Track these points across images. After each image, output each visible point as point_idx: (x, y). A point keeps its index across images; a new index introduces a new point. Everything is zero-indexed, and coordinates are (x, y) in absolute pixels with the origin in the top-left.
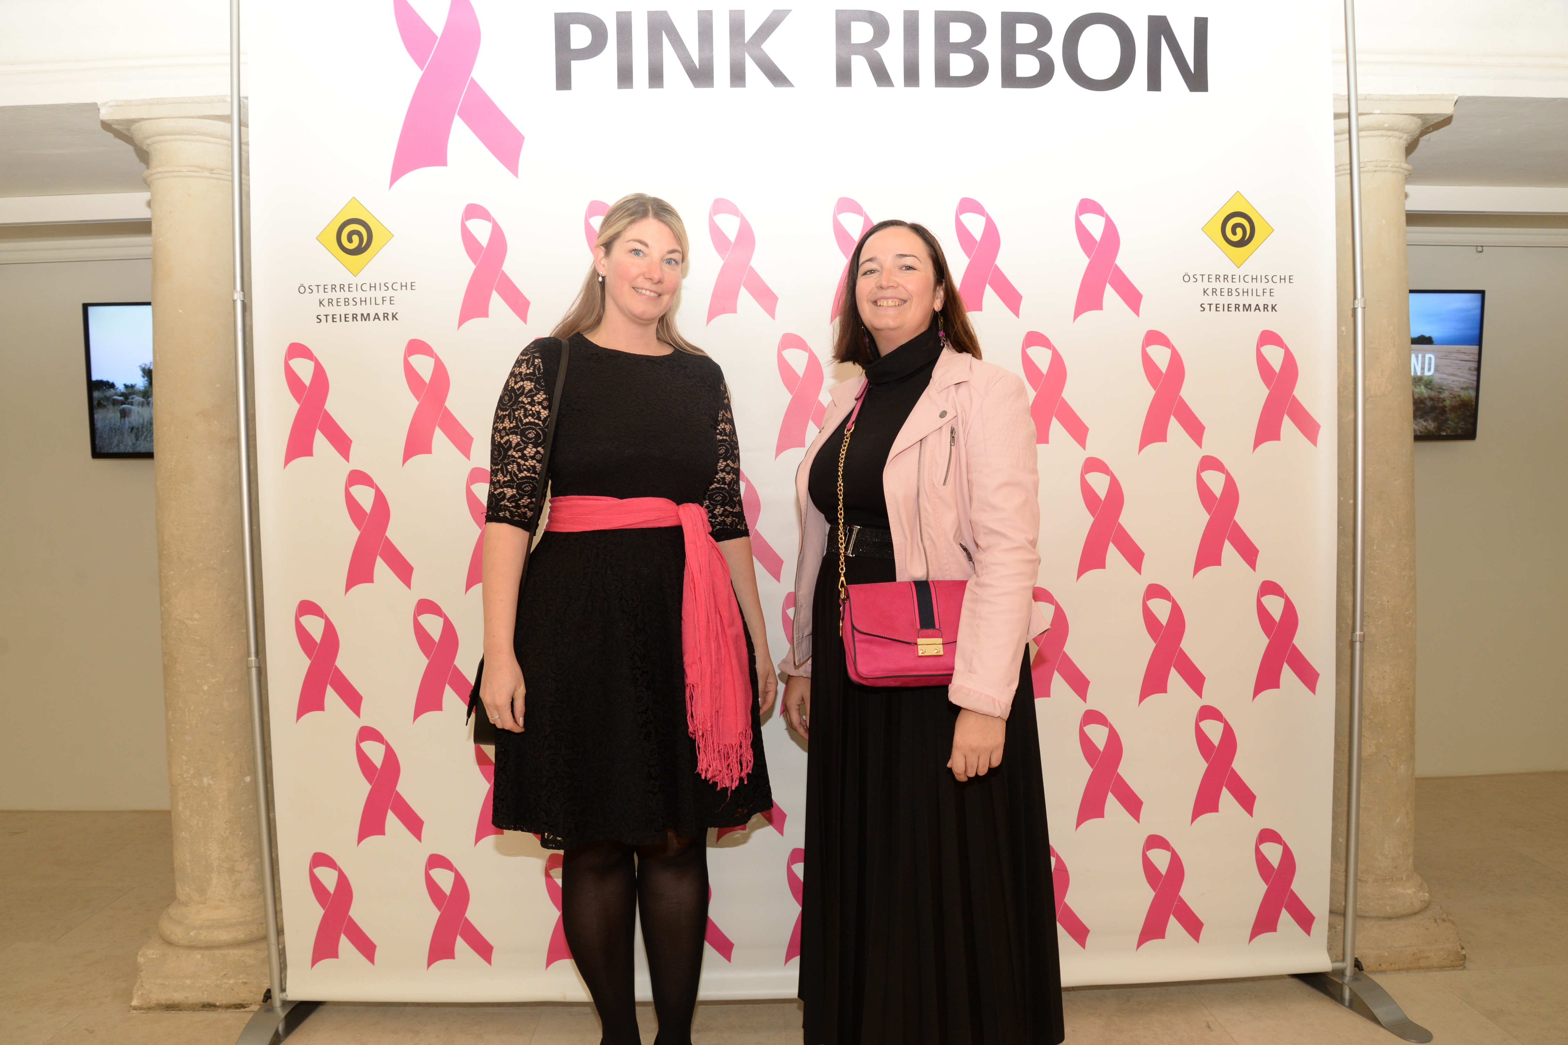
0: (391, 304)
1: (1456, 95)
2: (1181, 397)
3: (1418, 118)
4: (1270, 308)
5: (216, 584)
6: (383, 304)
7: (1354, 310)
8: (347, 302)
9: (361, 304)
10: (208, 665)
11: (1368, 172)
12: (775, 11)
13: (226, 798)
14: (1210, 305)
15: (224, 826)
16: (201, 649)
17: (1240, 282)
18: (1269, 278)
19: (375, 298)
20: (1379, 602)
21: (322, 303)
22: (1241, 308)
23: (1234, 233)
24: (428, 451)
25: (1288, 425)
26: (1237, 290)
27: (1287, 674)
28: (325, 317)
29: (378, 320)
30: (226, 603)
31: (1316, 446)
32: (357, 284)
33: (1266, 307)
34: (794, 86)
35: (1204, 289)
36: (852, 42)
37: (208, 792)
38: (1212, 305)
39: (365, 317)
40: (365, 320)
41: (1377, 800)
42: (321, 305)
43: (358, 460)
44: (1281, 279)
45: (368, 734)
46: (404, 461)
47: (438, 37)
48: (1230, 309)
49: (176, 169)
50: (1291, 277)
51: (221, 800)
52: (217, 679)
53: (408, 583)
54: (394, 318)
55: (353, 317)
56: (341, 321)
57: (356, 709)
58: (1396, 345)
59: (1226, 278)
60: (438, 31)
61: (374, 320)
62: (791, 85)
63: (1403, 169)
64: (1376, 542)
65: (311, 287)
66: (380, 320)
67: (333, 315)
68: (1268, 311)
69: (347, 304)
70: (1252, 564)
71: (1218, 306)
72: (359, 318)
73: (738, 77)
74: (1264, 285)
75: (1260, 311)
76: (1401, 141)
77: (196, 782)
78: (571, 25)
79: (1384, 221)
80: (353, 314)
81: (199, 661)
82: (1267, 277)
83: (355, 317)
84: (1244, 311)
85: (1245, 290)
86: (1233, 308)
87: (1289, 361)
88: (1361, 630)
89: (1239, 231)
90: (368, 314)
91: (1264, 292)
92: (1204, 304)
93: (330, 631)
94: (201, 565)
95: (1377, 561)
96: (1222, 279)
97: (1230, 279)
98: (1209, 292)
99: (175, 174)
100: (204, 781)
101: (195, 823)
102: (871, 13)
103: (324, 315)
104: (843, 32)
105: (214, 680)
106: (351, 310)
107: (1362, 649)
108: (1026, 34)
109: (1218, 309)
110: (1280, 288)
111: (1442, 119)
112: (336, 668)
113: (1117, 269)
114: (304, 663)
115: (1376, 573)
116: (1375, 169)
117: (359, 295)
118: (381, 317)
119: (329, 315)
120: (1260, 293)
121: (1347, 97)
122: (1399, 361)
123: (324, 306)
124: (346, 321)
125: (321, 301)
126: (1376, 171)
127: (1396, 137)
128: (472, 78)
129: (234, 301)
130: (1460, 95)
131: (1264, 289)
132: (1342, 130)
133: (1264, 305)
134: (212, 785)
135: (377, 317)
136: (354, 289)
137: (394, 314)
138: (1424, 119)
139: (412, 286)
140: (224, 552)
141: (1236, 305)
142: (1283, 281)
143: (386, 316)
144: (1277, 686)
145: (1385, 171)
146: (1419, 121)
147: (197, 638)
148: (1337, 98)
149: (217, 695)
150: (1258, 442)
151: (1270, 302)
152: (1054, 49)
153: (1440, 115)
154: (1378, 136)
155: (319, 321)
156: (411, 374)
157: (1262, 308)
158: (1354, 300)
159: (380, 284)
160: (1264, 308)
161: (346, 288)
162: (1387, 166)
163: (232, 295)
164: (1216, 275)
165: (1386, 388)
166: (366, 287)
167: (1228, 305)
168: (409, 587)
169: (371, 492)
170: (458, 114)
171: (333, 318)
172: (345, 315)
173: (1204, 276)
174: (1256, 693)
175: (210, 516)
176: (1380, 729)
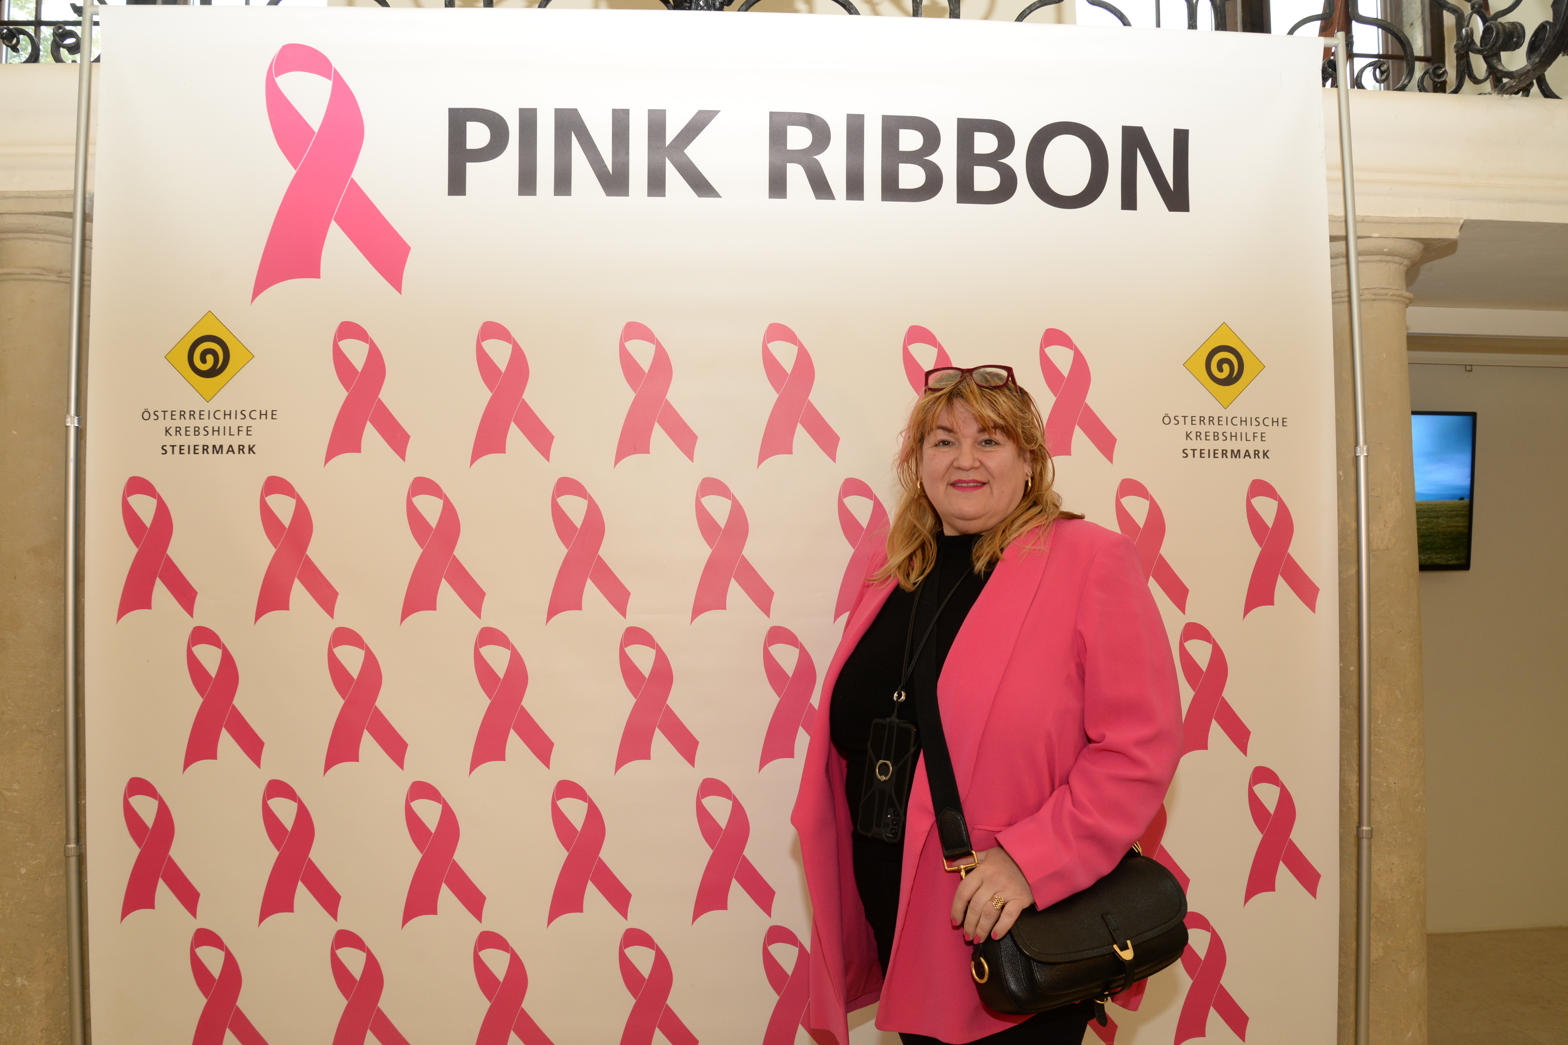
0: (247, 435)
1: (1462, 218)
2: (1161, 556)
3: (1421, 243)
4: (1261, 455)
5: (42, 749)
6: (238, 435)
7: (1356, 458)
8: (197, 431)
9: (213, 435)
10: (28, 844)
11: (1366, 300)
12: (700, 112)
13: (43, 1001)
14: (1194, 450)
15: (40, 1034)
16: (21, 826)
17: (1227, 425)
18: (1260, 420)
19: (230, 427)
20: (1385, 784)
21: (169, 431)
22: (1229, 454)
23: (1220, 369)
24: (285, 606)
25: (1282, 588)
26: (1224, 434)
27: (1284, 874)
28: (171, 447)
29: (232, 453)
30: (53, 771)
31: (1314, 611)
32: (209, 411)
33: (1256, 453)
34: (720, 197)
35: (1187, 432)
36: (788, 148)
37: (21, 994)
38: (1195, 451)
39: (218, 449)
40: (218, 453)
41: (1385, 1012)
42: (167, 433)
43: (203, 617)
44: (1273, 422)
45: (205, 937)
46: (257, 619)
47: (315, 133)
48: (1216, 455)
49: (17, 270)
50: (1285, 420)
51: (36, 1004)
52: (38, 861)
53: (257, 760)
54: (251, 452)
55: (204, 449)
56: (189, 453)
57: (192, 908)
58: (1400, 493)
59: (1211, 419)
60: (315, 125)
61: (227, 453)
62: (717, 195)
63: (1404, 297)
64: (1381, 715)
65: (156, 413)
66: (234, 453)
67: (181, 446)
68: (1259, 458)
69: (197, 433)
70: (1243, 748)
71: (1203, 452)
72: (210, 450)
73: (656, 185)
74: (1254, 429)
75: (1250, 458)
76: (1402, 266)
77: (8, 982)
78: (468, 123)
79: (1384, 355)
80: (204, 446)
81: (17, 840)
82: (1257, 419)
83: (205, 449)
84: (1232, 457)
85: (1234, 434)
86: (1220, 455)
87: (1284, 515)
88: (1369, 825)
89: (1226, 367)
90: (221, 446)
91: (1254, 437)
92: (1187, 450)
93: (164, 814)
94: (24, 726)
95: (1382, 738)
96: (1206, 421)
97: (1216, 421)
98: (1193, 436)
99: (17, 277)
100: (17, 981)
101: (5, 1031)
102: (810, 116)
103: (171, 446)
104: (777, 137)
105: (34, 862)
106: (201, 440)
107: (1370, 847)
108: (985, 143)
109: (1203, 455)
110: (1271, 432)
111: (1446, 243)
112: (170, 857)
113: (1087, 407)
114: (133, 851)
115: (1381, 751)
116: (1373, 297)
117: (212, 423)
118: (236, 449)
119: (175, 446)
120: (1250, 437)
121: (1343, 219)
122: (1404, 511)
123: (171, 435)
124: (195, 453)
125: (167, 429)
126: (1375, 300)
127: (1396, 262)
128: (352, 178)
129: (67, 427)
130: (1465, 217)
131: (1254, 433)
132: (1337, 254)
133: (1255, 451)
134: (27, 987)
135: (231, 449)
136: (206, 416)
137: (251, 447)
138: (1427, 243)
139: (272, 414)
140: (53, 711)
141: (1223, 450)
142: (1275, 424)
143: (241, 449)
144: (1272, 888)
145: (1385, 300)
146: (1421, 246)
147: (16, 812)
148: (1332, 220)
149: (37, 879)
150: (1249, 607)
151: (1261, 447)
152: (1017, 160)
153: (1444, 240)
154: (1377, 261)
155: (164, 452)
156: (268, 516)
157: (1252, 455)
158: (1355, 446)
159: (236, 411)
160: (1255, 454)
161: (197, 415)
162: (1387, 294)
163: (65, 421)
164: (1200, 417)
165: (1390, 541)
166: (220, 415)
167: (1214, 450)
168: (258, 764)
169: (217, 653)
170: (334, 220)
171: (181, 449)
172: (195, 446)
173: (1186, 418)
174: (1248, 897)
175: (38, 670)
176: (1387, 929)
